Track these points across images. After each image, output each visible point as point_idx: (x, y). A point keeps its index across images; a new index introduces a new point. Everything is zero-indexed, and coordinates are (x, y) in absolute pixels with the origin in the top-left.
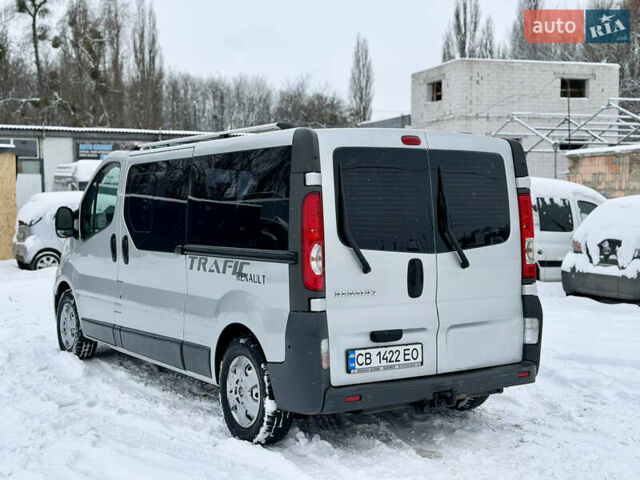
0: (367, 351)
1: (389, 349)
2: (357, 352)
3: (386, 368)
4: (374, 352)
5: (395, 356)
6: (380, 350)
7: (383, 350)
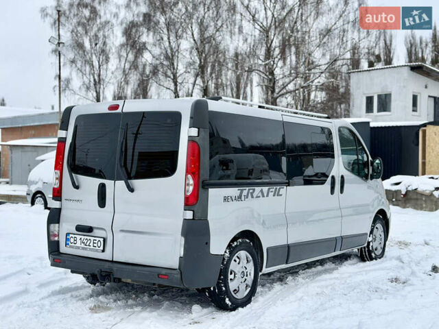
0: (75, 236)
1: (86, 237)
2: (71, 235)
3: (83, 248)
4: (78, 237)
5: (89, 242)
6: (81, 236)
7: (83, 237)
